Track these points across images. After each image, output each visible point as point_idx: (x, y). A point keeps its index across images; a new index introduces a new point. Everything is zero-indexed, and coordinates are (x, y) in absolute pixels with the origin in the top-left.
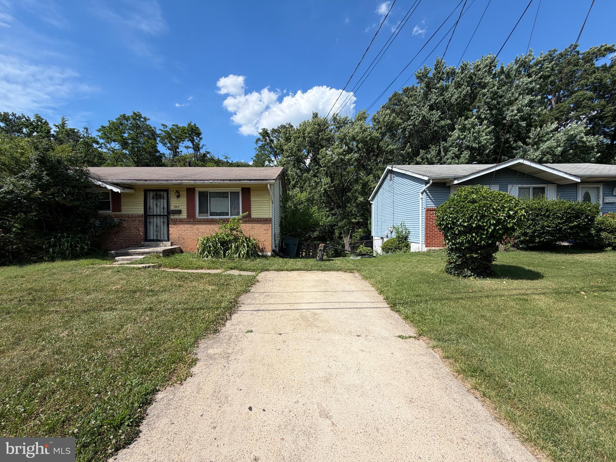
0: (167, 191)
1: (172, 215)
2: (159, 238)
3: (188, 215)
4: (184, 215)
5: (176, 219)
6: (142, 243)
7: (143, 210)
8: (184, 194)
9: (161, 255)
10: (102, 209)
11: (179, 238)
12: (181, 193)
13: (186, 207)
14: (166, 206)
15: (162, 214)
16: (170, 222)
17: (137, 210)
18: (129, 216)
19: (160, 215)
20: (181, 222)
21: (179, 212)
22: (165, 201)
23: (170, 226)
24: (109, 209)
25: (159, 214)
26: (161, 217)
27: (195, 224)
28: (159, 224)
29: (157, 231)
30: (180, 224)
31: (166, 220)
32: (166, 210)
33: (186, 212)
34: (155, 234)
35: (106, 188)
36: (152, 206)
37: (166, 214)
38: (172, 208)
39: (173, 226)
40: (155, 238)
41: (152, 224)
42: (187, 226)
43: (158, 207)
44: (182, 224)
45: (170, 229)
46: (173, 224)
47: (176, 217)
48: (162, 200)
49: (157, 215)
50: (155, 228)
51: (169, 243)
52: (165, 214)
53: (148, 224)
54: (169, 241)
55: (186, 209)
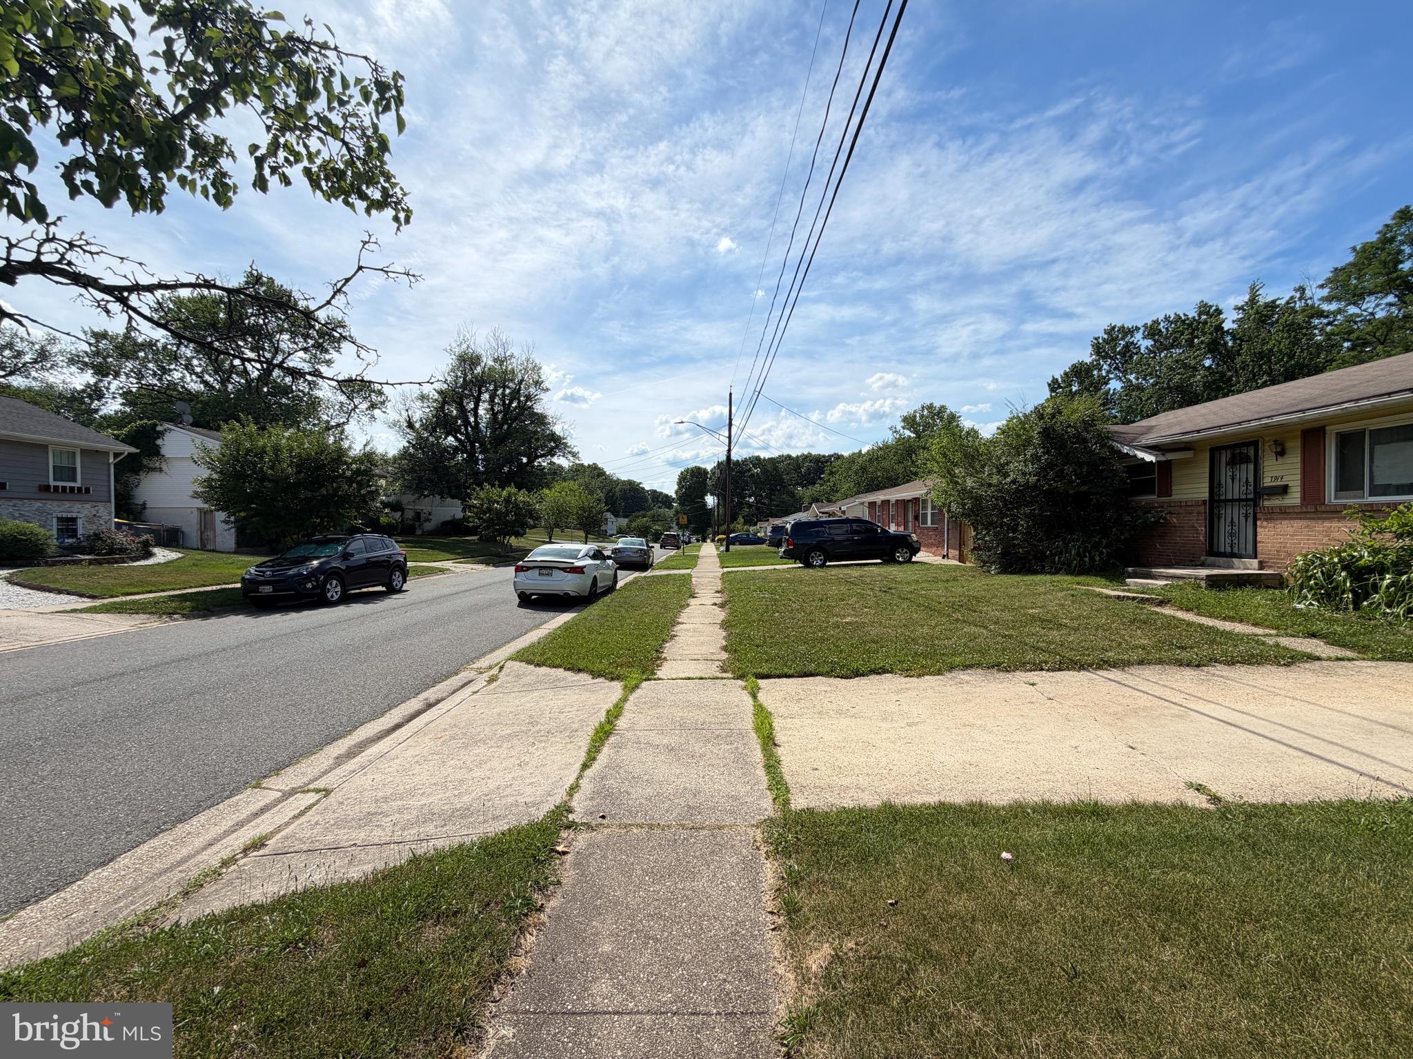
0: (1255, 444)
1: (1265, 497)
2: (1236, 550)
3: (1304, 498)
4: (1294, 498)
5: (1272, 508)
6: (1203, 558)
7: (1207, 490)
8: (1295, 446)
9: (1203, 584)
10: (1140, 494)
11: (1278, 551)
12: (1288, 445)
13: (1299, 477)
14: (1251, 480)
15: (1244, 497)
16: (1259, 516)
17: (1196, 491)
18: (1180, 504)
19: (1240, 500)
20: (1285, 513)
21: (1284, 490)
22: (1251, 467)
23: (1259, 523)
24: (1153, 493)
25: (1236, 497)
26: (1242, 503)
27: (1319, 519)
28: (1236, 520)
29: (1231, 535)
30: (1283, 519)
31: (1251, 511)
32: (1251, 488)
33: (1299, 489)
34: (1228, 541)
35: (1135, 456)
36: (1223, 482)
37: (1251, 496)
38: (1267, 482)
39: (1265, 523)
40: (1228, 550)
41: (1222, 520)
42: (1298, 524)
43: (1235, 484)
44: (1286, 519)
45: (1259, 530)
46: (1266, 520)
47: (1276, 502)
48: (1244, 466)
49: (1233, 500)
50: (1228, 528)
51: (1255, 563)
52: (1249, 497)
53: (1216, 519)
54: (1256, 558)
55: (1299, 483)
